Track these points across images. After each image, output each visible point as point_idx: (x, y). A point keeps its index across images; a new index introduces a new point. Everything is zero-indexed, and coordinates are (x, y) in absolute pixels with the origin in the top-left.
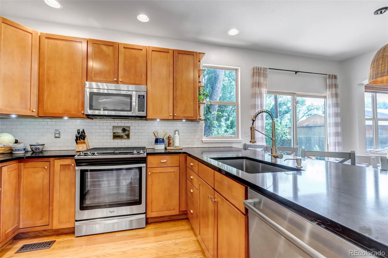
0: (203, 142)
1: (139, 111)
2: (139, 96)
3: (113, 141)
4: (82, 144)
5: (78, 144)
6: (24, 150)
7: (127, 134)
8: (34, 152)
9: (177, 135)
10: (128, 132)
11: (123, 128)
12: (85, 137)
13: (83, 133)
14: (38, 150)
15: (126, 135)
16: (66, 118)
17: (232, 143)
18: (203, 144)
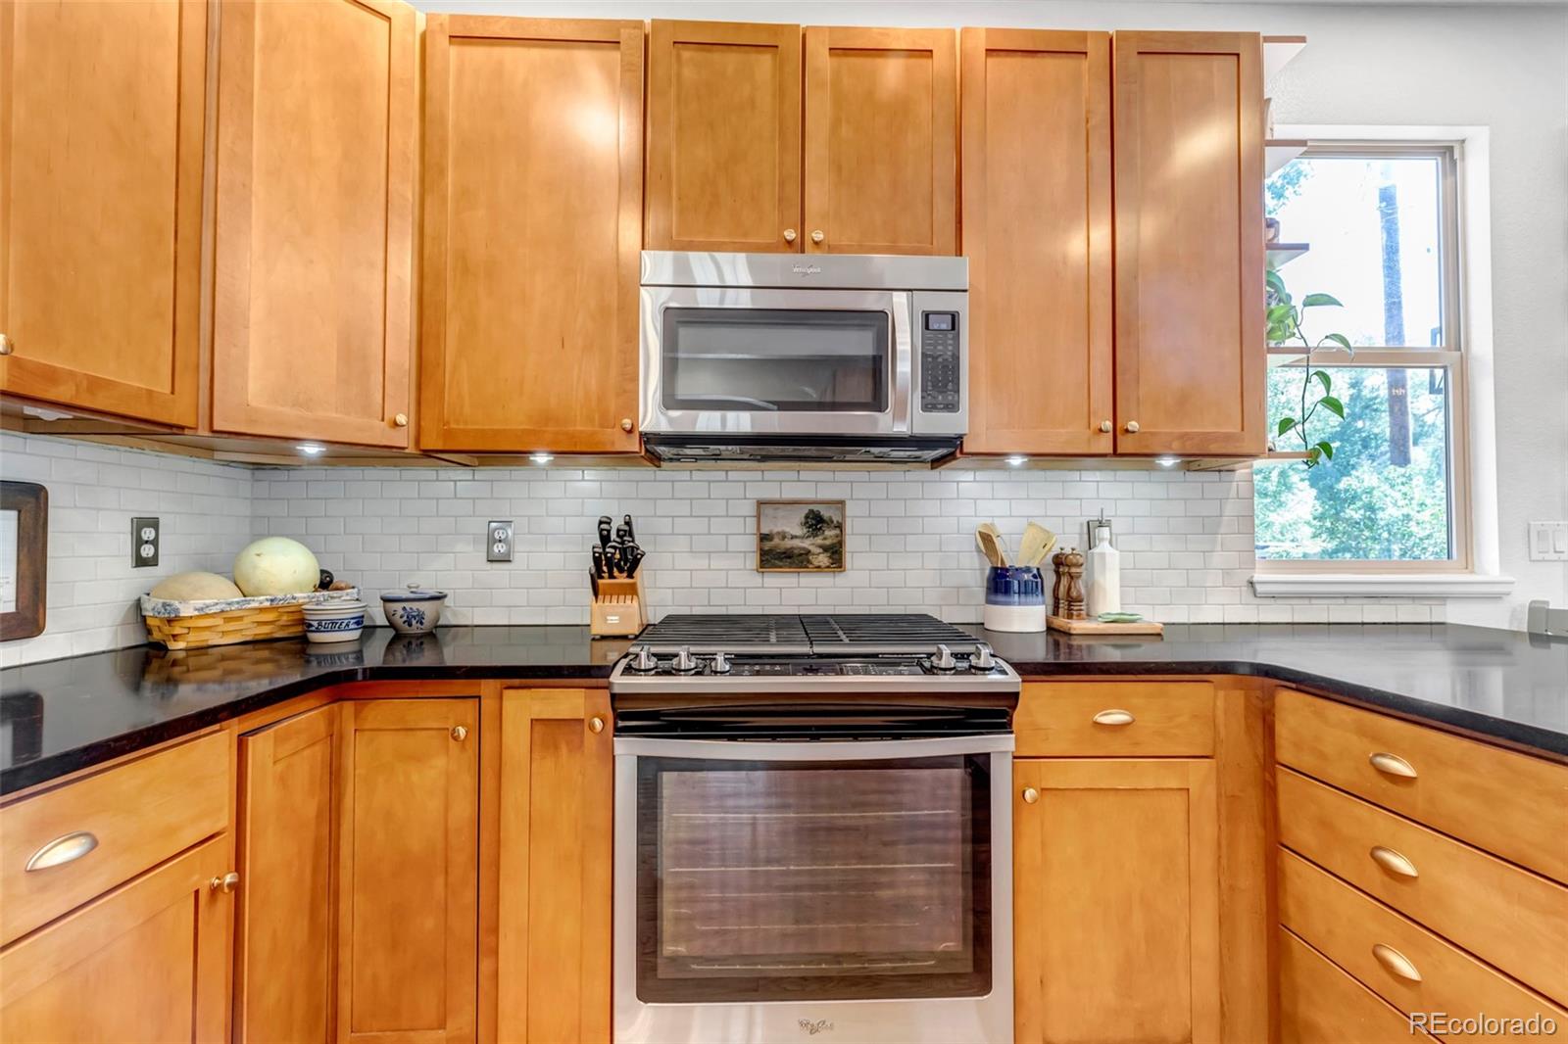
0: (1259, 588)
1: (926, 408)
2: (927, 316)
3: (757, 579)
4: (622, 597)
5: (600, 597)
6: (357, 623)
7: (828, 542)
8: (399, 638)
9: (1103, 547)
10: (837, 531)
11: (811, 511)
12: (640, 559)
13: (625, 535)
14: (419, 624)
15: (825, 549)
16: (542, 459)
17: (1442, 598)
18: (1258, 601)
